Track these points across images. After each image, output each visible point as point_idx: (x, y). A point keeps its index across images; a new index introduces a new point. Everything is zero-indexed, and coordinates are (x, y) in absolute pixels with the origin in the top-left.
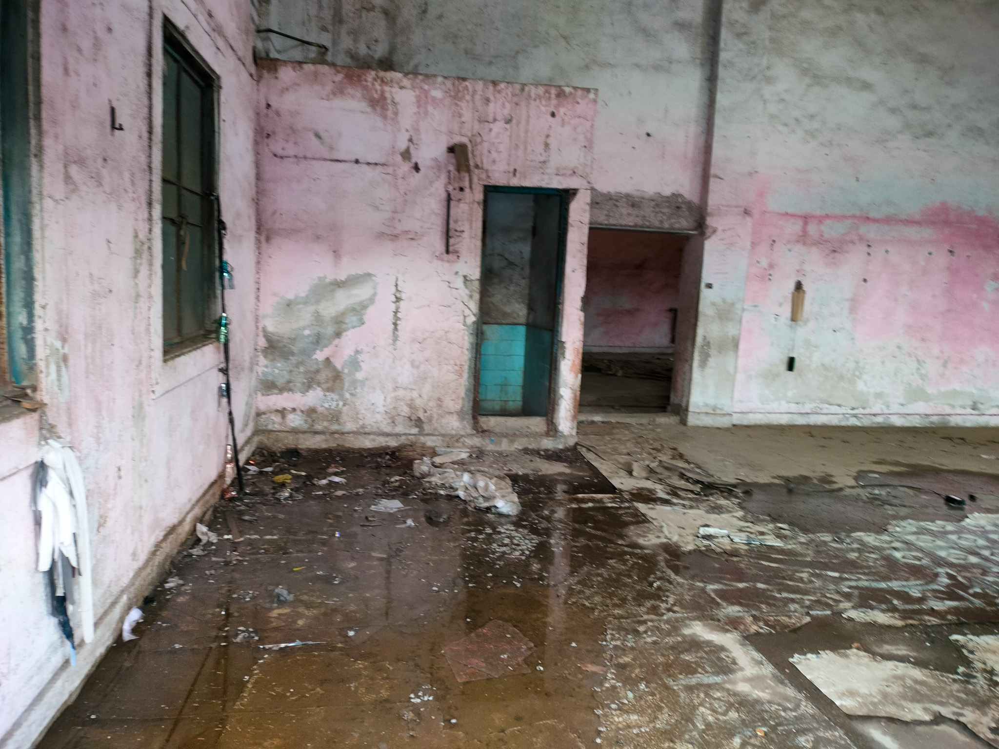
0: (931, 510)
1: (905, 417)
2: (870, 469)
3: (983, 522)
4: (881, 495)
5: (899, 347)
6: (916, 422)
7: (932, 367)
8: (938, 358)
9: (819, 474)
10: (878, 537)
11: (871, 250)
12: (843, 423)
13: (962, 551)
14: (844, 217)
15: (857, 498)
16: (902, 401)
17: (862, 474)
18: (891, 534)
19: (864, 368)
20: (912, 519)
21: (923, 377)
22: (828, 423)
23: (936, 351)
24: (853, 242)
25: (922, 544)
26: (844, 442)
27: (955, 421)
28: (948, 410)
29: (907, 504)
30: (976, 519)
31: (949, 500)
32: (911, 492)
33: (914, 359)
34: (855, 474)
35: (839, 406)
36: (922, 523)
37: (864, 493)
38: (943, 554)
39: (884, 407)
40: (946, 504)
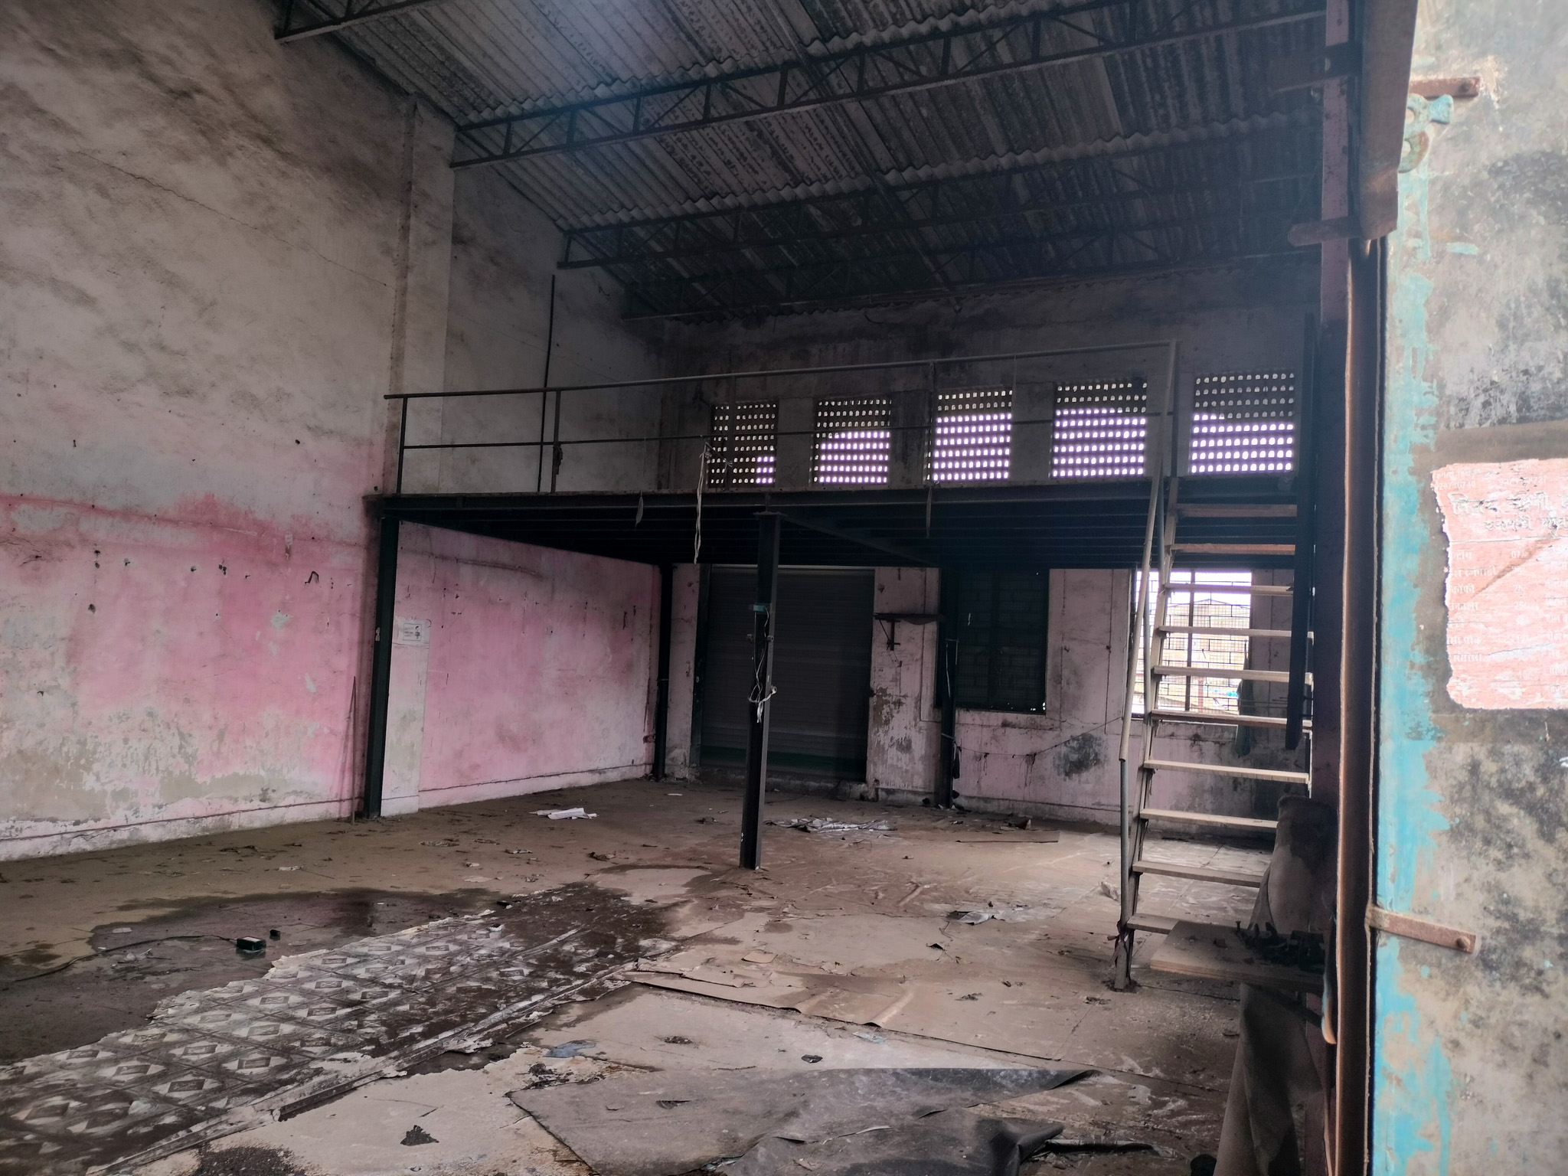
0: (218, 968)
1: (164, 826)
2: (113, 921)
3: (293, 968)
4: (136, 960)
5: (151, 714)
6: (181, 831)
7: (201, 743)
8: (210, 728)
9: (22, 948)
10: (140, 1033)
11: (100, 559)
12: (59, 851)
13: (268, 1020)
14: (53, 503)
15: (98, 975)
16: (158, 800)
17: (99, 932)
18: (161, 1023)
19: (94, 752)
20: (191, 989)
21: (190, 759)
22: (32, 853)
23: (207, 718)
24: (70, 545)
25: (211, 1026)
26: (64, 882)
27: (238, 822)
28: (228, 807)
29: (178, 966)
30: (285, 966)
31: (243, 945)
32: (184, 945)
33: (174, 730)
34: (91, 935)
35: (54, 820)
36: (207, 992)
37: (107, 964)
38: (243, 1032)
39: (129, 813)
40: (238, 952)
